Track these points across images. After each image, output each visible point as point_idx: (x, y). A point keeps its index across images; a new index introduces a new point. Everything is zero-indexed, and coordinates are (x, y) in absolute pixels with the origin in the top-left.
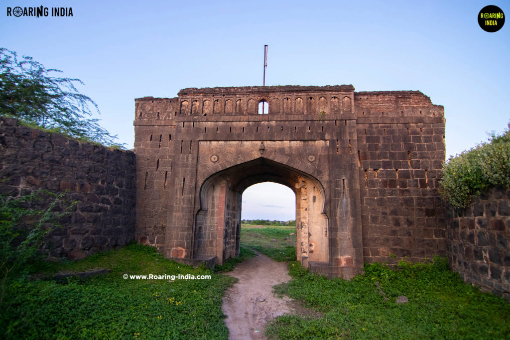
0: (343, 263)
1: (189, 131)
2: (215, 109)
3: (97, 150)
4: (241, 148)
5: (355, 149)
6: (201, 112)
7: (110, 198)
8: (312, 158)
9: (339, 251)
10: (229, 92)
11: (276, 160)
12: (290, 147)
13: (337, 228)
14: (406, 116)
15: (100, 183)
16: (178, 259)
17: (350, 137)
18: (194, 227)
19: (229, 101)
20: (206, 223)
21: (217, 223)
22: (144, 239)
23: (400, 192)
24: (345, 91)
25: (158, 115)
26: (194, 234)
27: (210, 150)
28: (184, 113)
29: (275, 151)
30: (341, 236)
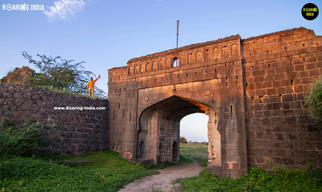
0: (231, 167)
1: (133, 84)
2: (147, 68)
3: (85, 100)
4: (162, 91)
5: (241, 83)
6: (139, 72)
7: (92, 125)
8: (208, 92)
9: (228, 158)
10: (154, 56)
11: (183, 96)
12: (193, 86)
13: (226, 142)
15: (87, 117)
16: (128, 159)
17: (237, 74)
18: (136, 140)
19: (155, 62)
20: (147, 139)
21: (153, 139)
22: (113, 147)
23: (283, 113)
24: (232, 40)
25: (119, 77)
26: (136, 144)
27: (144, 94)
28: (130, 74)
29: (183, 91)
30: (229, 147)
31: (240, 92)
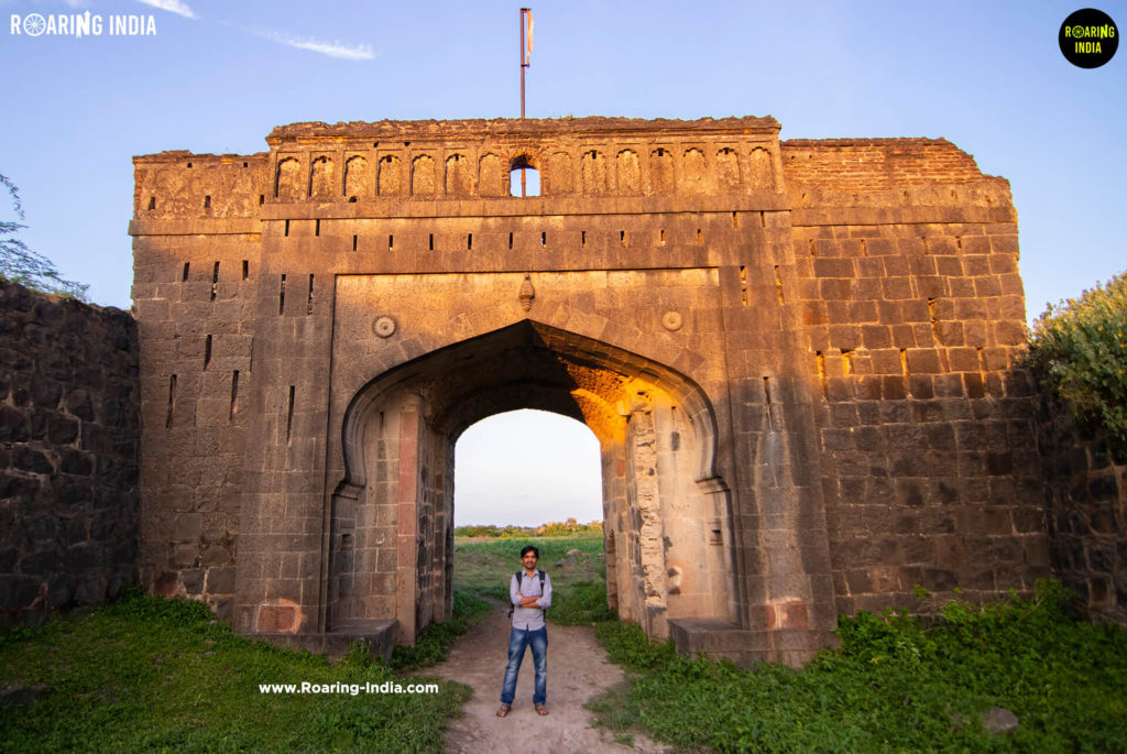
0: (780, 619)
1: (305, 247)
2: (382, 182)
4: (466, 295)
5: (792, 293)
6: (341, 192)
8: (673, 319)
9: (766, 585)
10: (420, 133)
11: (569, 328)
12: (610, 290)
13: (756, 519)
14: (916, 203)
16: (280, 636)
17: (777, 259)
18: (328, 534)
19: (424, 159)
20: (363, 524)
21: (394, 523)
22: (167, 580)
23: (915, 410)
24: (755, 131)
25: (207, 205)
26: (327, 555)
27: (372, 302)
28: (287, 196)
29: (567, 303)
30: (768, 540)
31: (794, 329)
